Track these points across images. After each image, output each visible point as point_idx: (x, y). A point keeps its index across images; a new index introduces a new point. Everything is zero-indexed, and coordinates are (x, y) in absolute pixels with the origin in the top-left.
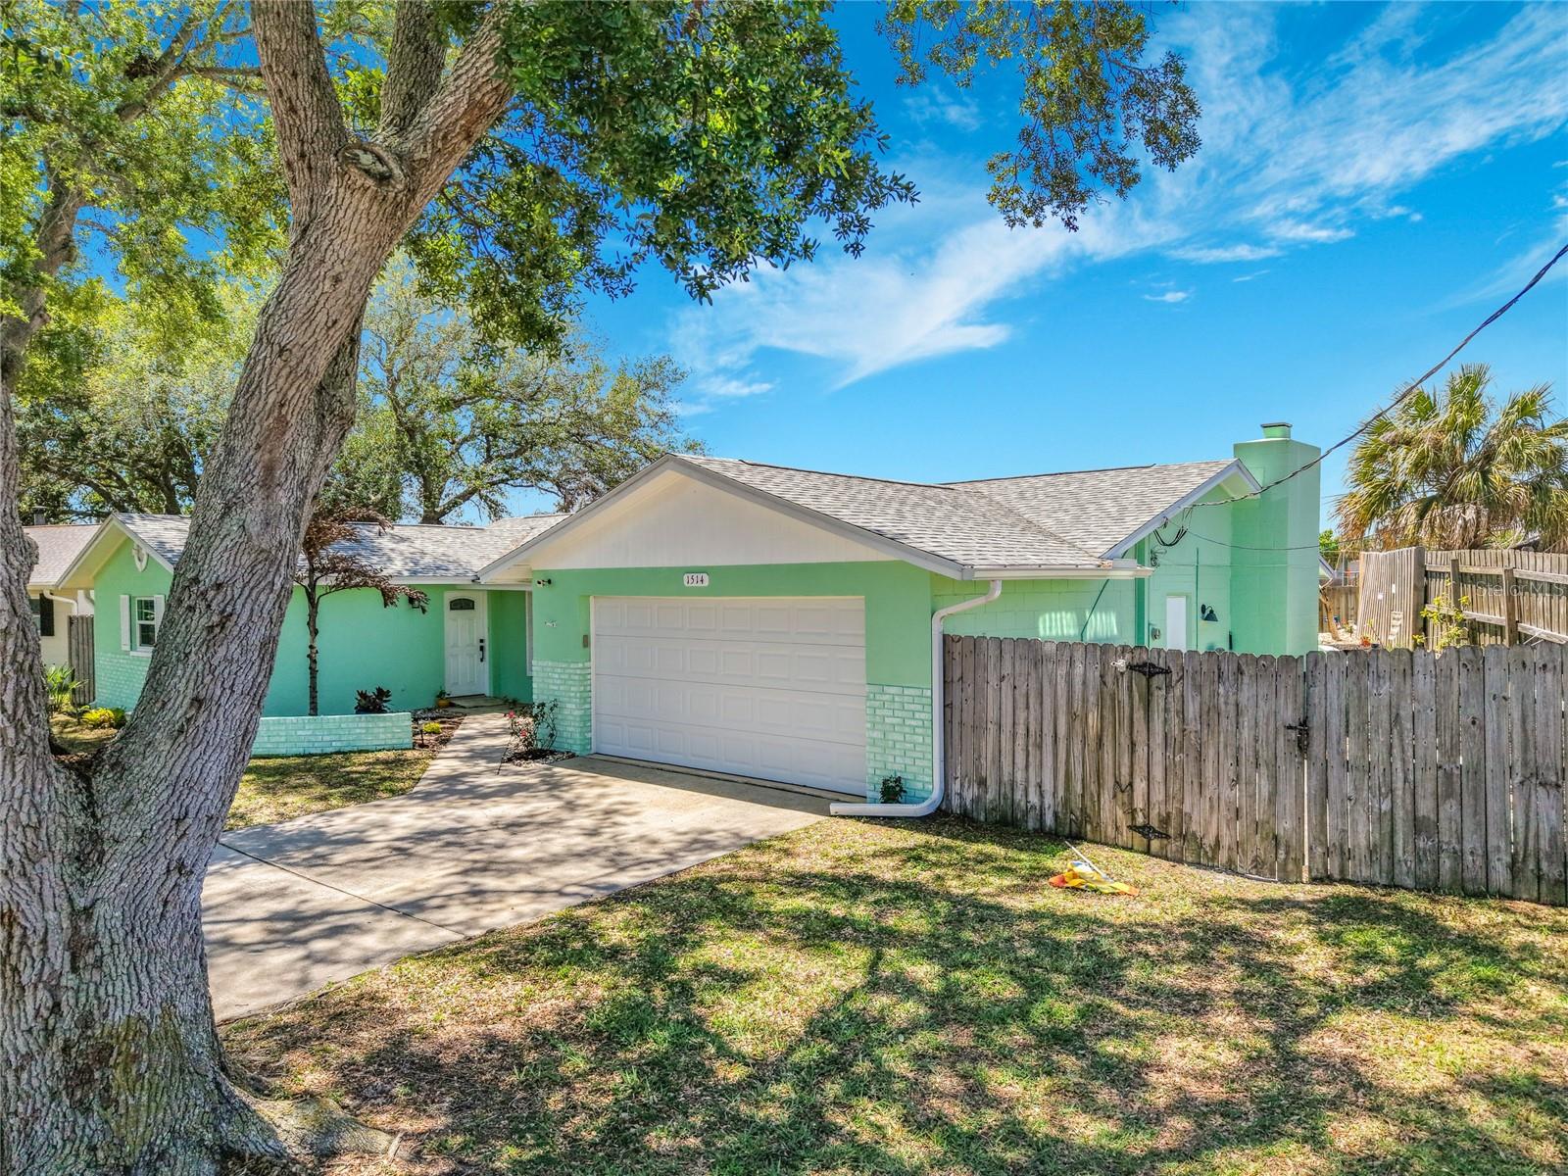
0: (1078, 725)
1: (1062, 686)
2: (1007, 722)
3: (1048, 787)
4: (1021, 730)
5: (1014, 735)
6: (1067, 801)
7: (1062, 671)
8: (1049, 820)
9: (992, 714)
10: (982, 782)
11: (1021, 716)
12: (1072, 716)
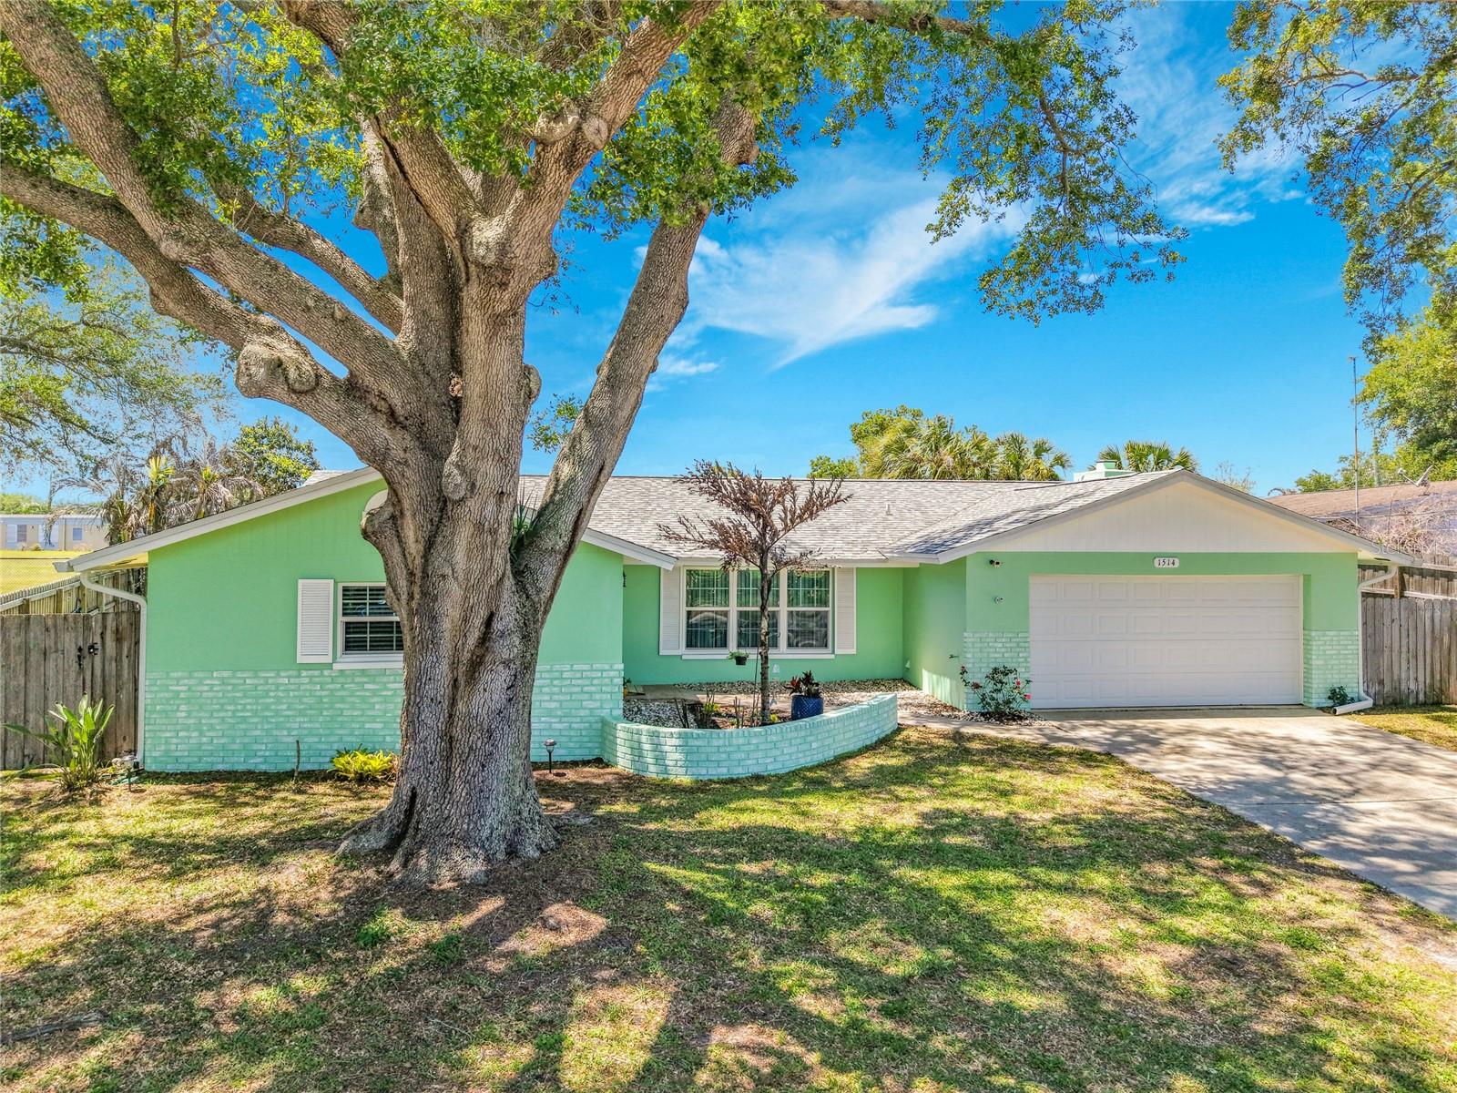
0: (1437, 643)
1: (1428, 623)
2: (1396, 645)
3: (1421, 679)
4: (1404, 649)
5: (1400, 653)
6: (1432, 685)
7: (1428, 615)
8: (1421, 697)
9: (1387, 642)
10: (1381, 683)
11: (1404, 642)
12: (1434, 639)
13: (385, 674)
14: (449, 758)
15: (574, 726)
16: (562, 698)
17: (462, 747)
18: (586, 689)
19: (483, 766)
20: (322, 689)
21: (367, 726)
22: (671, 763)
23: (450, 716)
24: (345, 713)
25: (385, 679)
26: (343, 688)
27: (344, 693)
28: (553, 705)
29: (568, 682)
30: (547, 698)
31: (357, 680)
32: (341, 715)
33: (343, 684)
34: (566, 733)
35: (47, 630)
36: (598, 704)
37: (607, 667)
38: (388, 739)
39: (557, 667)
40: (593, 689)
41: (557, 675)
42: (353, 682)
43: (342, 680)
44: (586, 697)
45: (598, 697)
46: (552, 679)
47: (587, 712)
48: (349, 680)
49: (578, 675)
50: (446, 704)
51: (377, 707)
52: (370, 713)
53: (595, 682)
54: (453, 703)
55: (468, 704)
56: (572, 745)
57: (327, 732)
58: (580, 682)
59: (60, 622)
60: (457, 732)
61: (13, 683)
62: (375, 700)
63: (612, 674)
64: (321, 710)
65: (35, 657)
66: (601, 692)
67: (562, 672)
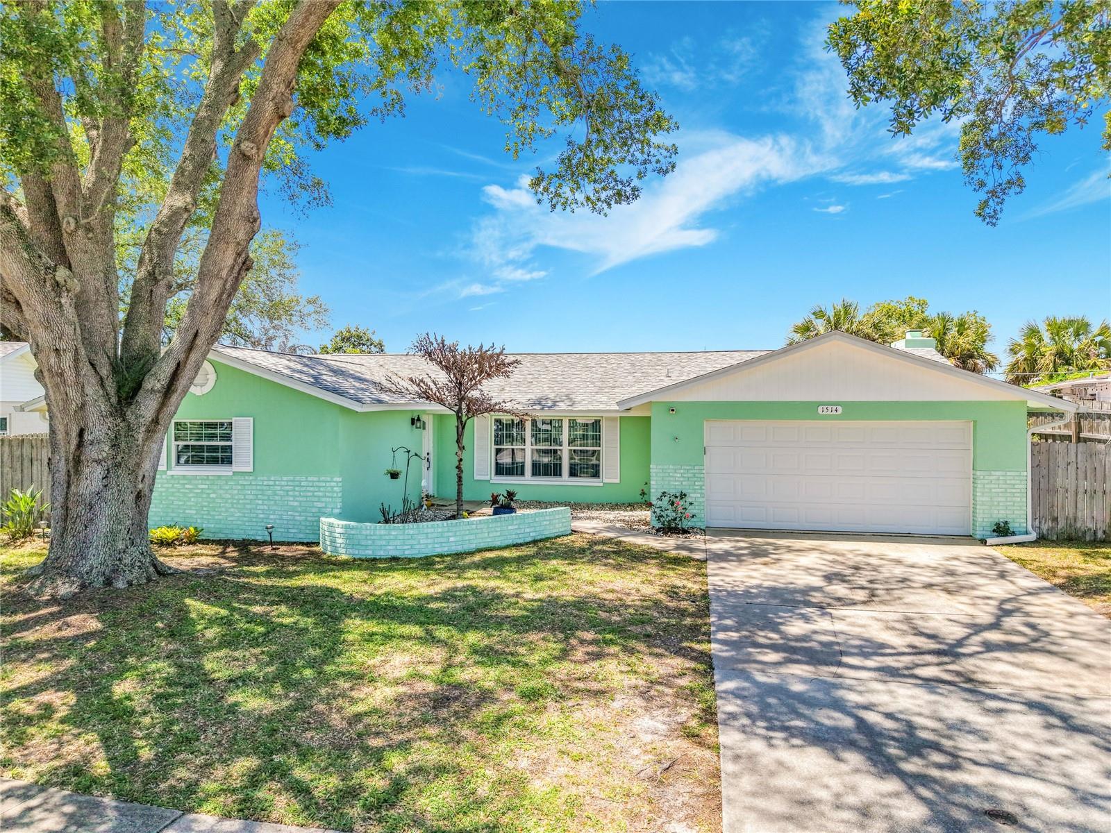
13: (196, 479)
14: (65, 520)
15: (309, 519)
16: (301, 499)
17: (73, 514)
18: (316, 494)
19: (86, 527)
20: (162, 487)
21: (187, 511)
22: (338, 545)
23: (67, 493)
24: (175, 503)
25: (196, 482)
26: (173, 487)
27: (174, 490)
28: (296, 504)
29: (304, 489)
30: (291, 499)
31: (181, 482)
32: (172, 504)
33: (173, 484)
34: (303, 523)
35: (33, 447)
36: (323, 505)
37: (329, 479)
38: (199, 521)
39: (297, 478)
40: (320, 494)
41: (297, 483)
42: (178, 483)
43: (173, 482)
44: (316, 499)
45: (323, 499)
46: (294, 486)
47: (317, 510)
48: (176, 482)
49: (311, 484)
50: (65, 485)
51: (192, 500)
52: (188, 503)
53: (322, 489)
54: (69, 487)
55: (77, 486)
56: (308, 531)
57: (165, 514)
58: (312, 489)
59: (39, 442)
60: (70, 506)
61: (16, 478)
62: (191, 495)
63: (333, 484)
64: (161, 500)
65: (27, 463)
66: (325, 496)
67: (300, 482)
